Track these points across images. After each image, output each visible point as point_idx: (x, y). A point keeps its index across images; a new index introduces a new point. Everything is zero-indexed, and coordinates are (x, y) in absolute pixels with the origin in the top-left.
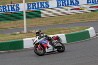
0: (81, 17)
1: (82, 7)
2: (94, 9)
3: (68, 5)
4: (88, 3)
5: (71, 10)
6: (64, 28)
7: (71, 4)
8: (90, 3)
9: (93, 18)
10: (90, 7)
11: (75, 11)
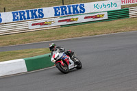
0: (47, 35)
1: (48, 20)
2: (65, 23)
3: (29, 18)
4: (56, 15)
5: (33, 25)
6: (24, 51)
7: (33, 17)
8: (59, 15)
9: (64, 37)
10: (60, 21)
11: (39, 26)
